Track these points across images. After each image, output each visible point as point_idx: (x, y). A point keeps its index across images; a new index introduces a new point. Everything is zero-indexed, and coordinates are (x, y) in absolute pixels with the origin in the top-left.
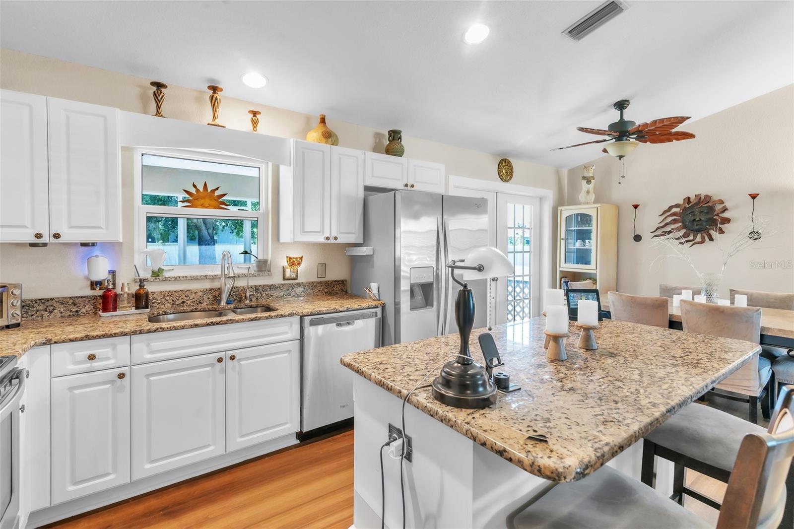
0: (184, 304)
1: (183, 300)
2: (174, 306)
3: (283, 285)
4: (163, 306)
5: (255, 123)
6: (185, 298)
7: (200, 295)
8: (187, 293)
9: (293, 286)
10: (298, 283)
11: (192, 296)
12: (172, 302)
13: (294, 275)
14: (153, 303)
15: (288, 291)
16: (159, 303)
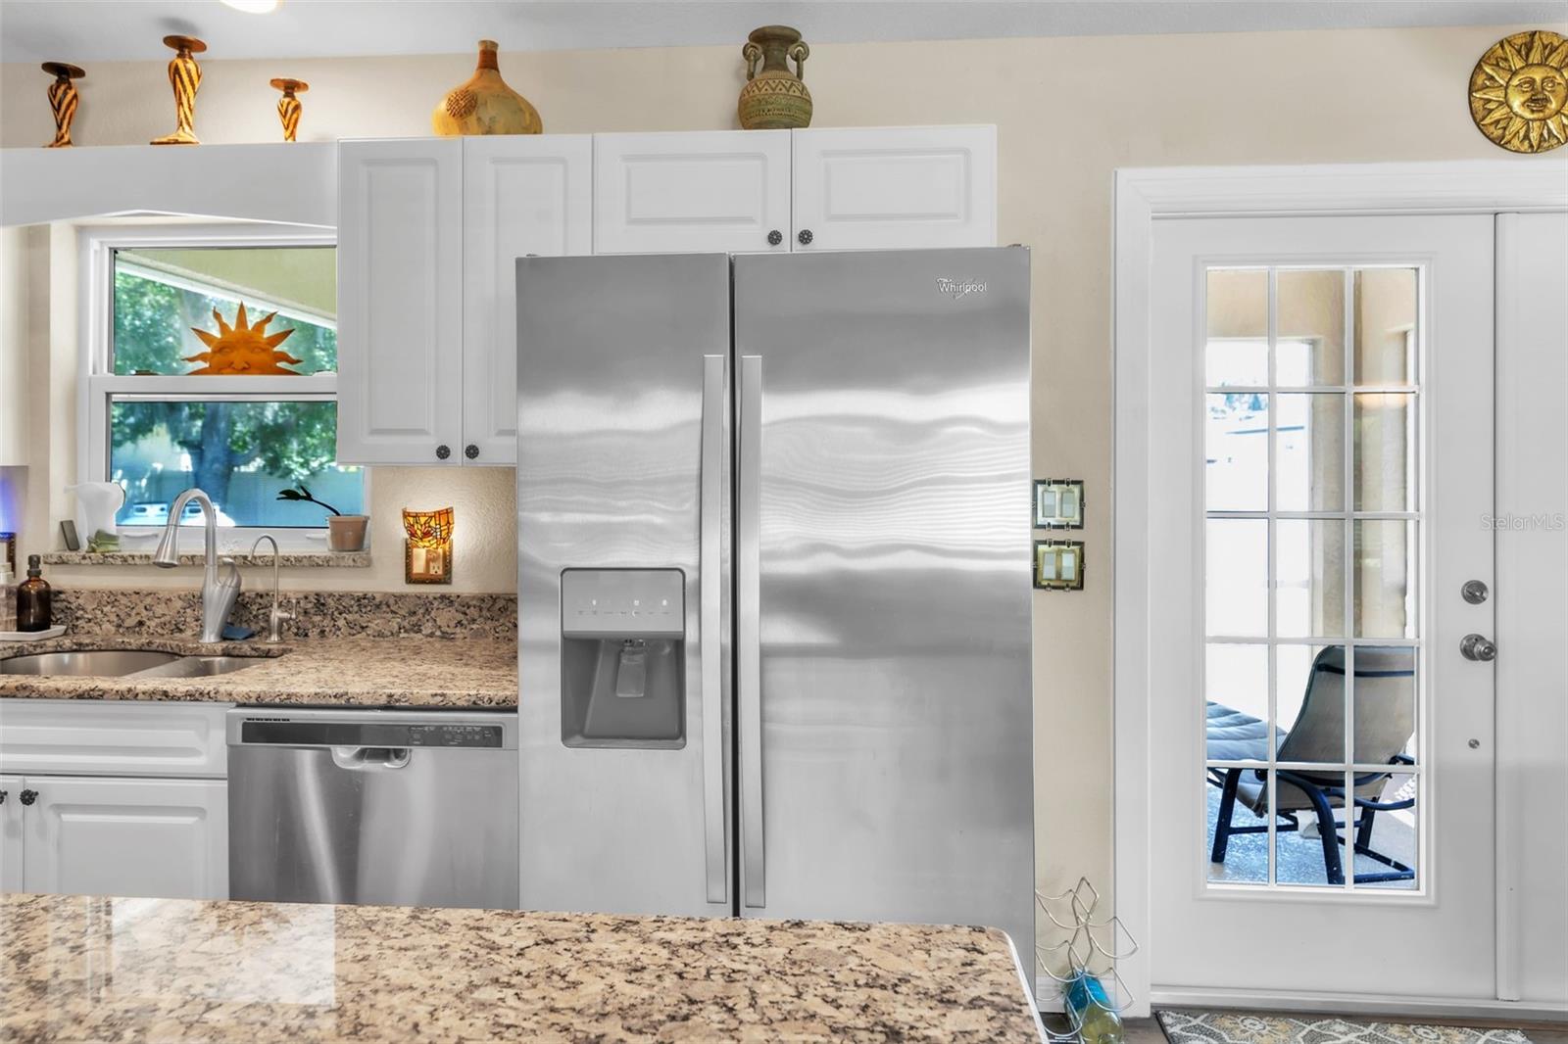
0: (143, 629)
1: (139, 618)
2: (121, 630)
3: (400, 598)
4: (97, 629)
5: (290, 115)
6: (144, 613)
7: (179, 608)
8: (148, 600)
9: (427, 604)
10: (443, 597)
11: (160, 610)
12: (115, 619)
13: (437, 569)
14: (77, 619)
15: (414, 619)
16: (90, 620)
